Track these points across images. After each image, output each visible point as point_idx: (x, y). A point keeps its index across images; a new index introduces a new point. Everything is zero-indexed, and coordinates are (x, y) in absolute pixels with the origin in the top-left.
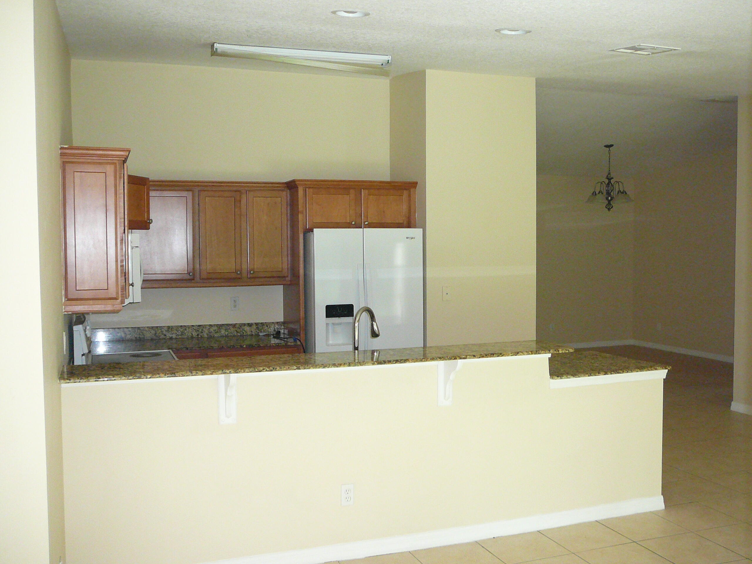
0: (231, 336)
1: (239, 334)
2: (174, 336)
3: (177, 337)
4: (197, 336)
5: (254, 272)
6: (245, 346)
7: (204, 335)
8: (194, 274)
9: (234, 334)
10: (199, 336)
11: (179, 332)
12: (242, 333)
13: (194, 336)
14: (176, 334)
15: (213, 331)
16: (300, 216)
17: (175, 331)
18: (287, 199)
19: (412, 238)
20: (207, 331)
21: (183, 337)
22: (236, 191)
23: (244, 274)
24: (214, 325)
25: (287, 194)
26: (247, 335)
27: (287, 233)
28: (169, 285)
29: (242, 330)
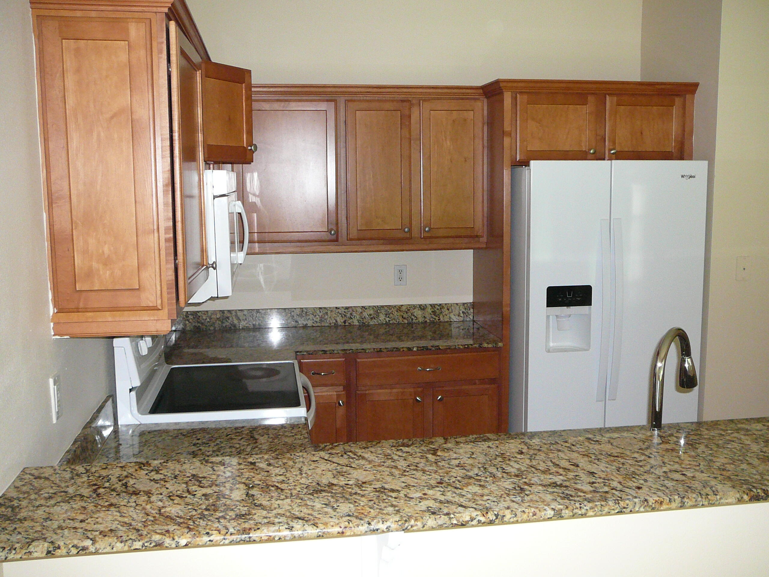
0: (393, 324)
1: (406, 321)
2: (310, 323)
3: (314, 325)
4: (343, 324)
5: (430, 229)
6: (415, 349)
7: (353, 322)
8: (337, 233)
9: (398, 321)
10: (347, 324)
11: (317, 317)
12: (411, 319)
13: (340, 323)
14: (313, 319)
15: (367, 316)
16: (507, 141)
17: (311, 316)
18: (483, 115)
19: (691, 177)
20: (358, 316)
21: (323, 324)
22: (402, 101)
23: (415, 233)
24: (369, 306)
25: (483, 106)
26: (418, 323)
27: (483, 168)
28: (298, 249)
29: (410, 314)
